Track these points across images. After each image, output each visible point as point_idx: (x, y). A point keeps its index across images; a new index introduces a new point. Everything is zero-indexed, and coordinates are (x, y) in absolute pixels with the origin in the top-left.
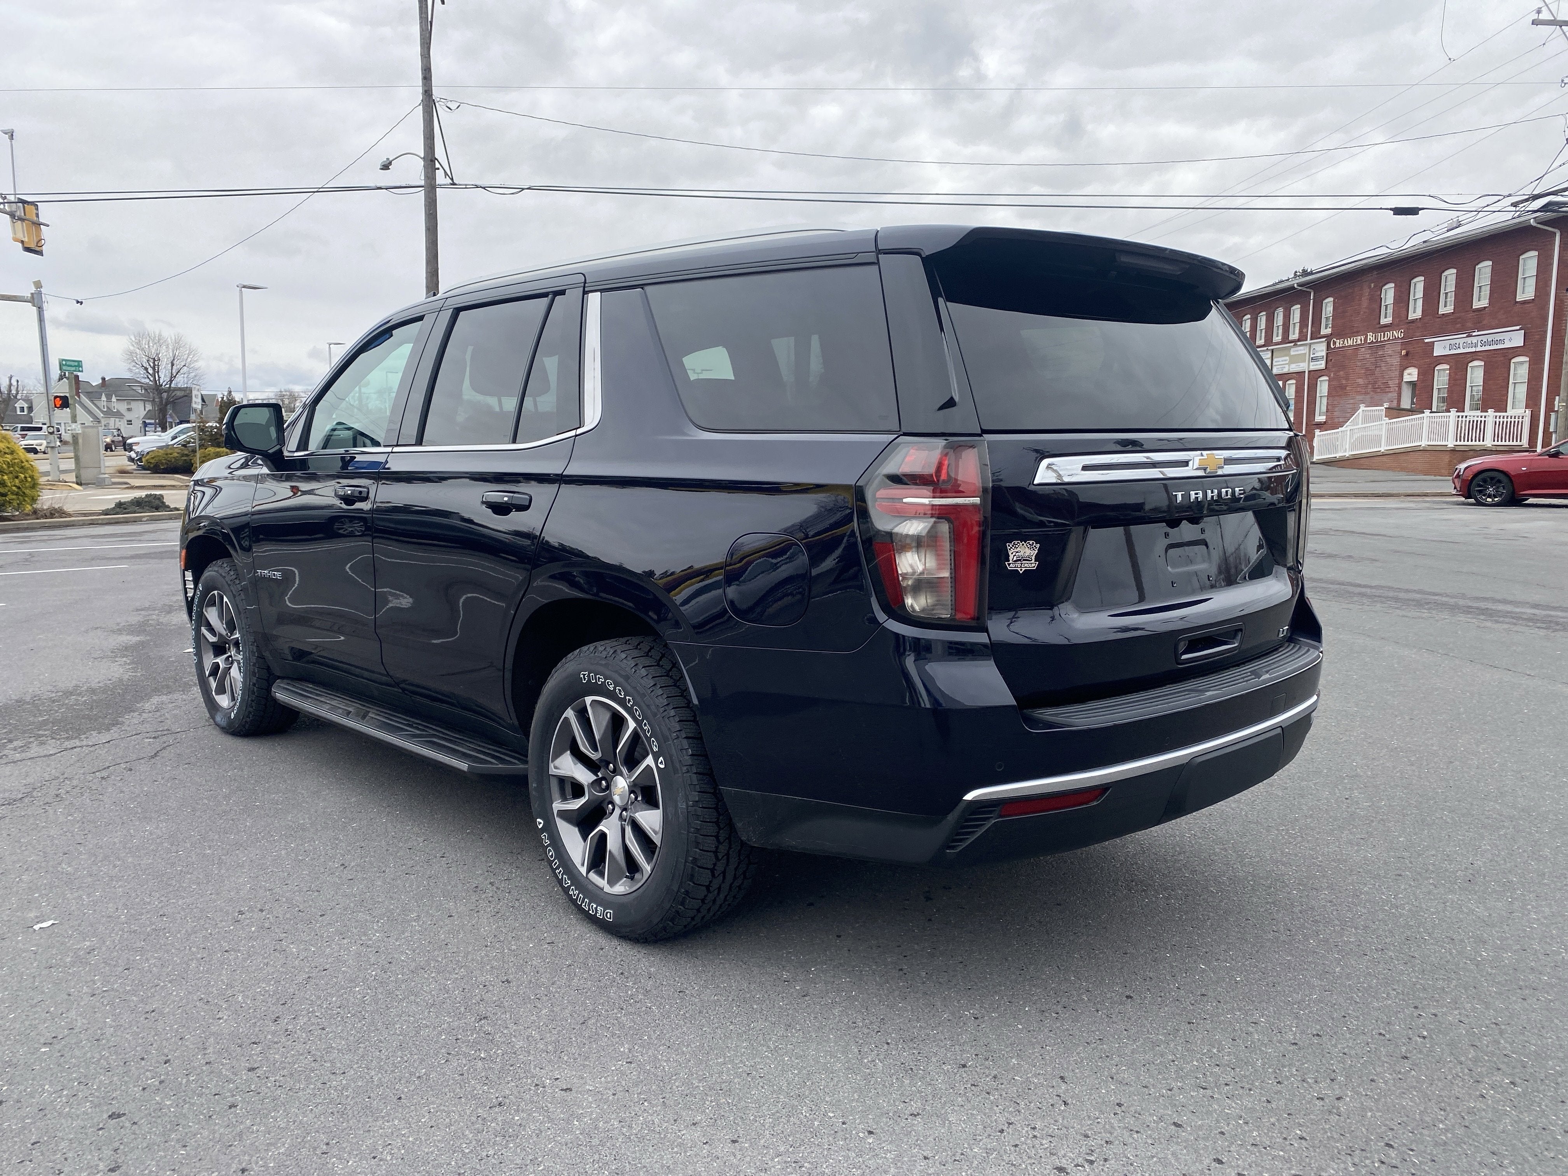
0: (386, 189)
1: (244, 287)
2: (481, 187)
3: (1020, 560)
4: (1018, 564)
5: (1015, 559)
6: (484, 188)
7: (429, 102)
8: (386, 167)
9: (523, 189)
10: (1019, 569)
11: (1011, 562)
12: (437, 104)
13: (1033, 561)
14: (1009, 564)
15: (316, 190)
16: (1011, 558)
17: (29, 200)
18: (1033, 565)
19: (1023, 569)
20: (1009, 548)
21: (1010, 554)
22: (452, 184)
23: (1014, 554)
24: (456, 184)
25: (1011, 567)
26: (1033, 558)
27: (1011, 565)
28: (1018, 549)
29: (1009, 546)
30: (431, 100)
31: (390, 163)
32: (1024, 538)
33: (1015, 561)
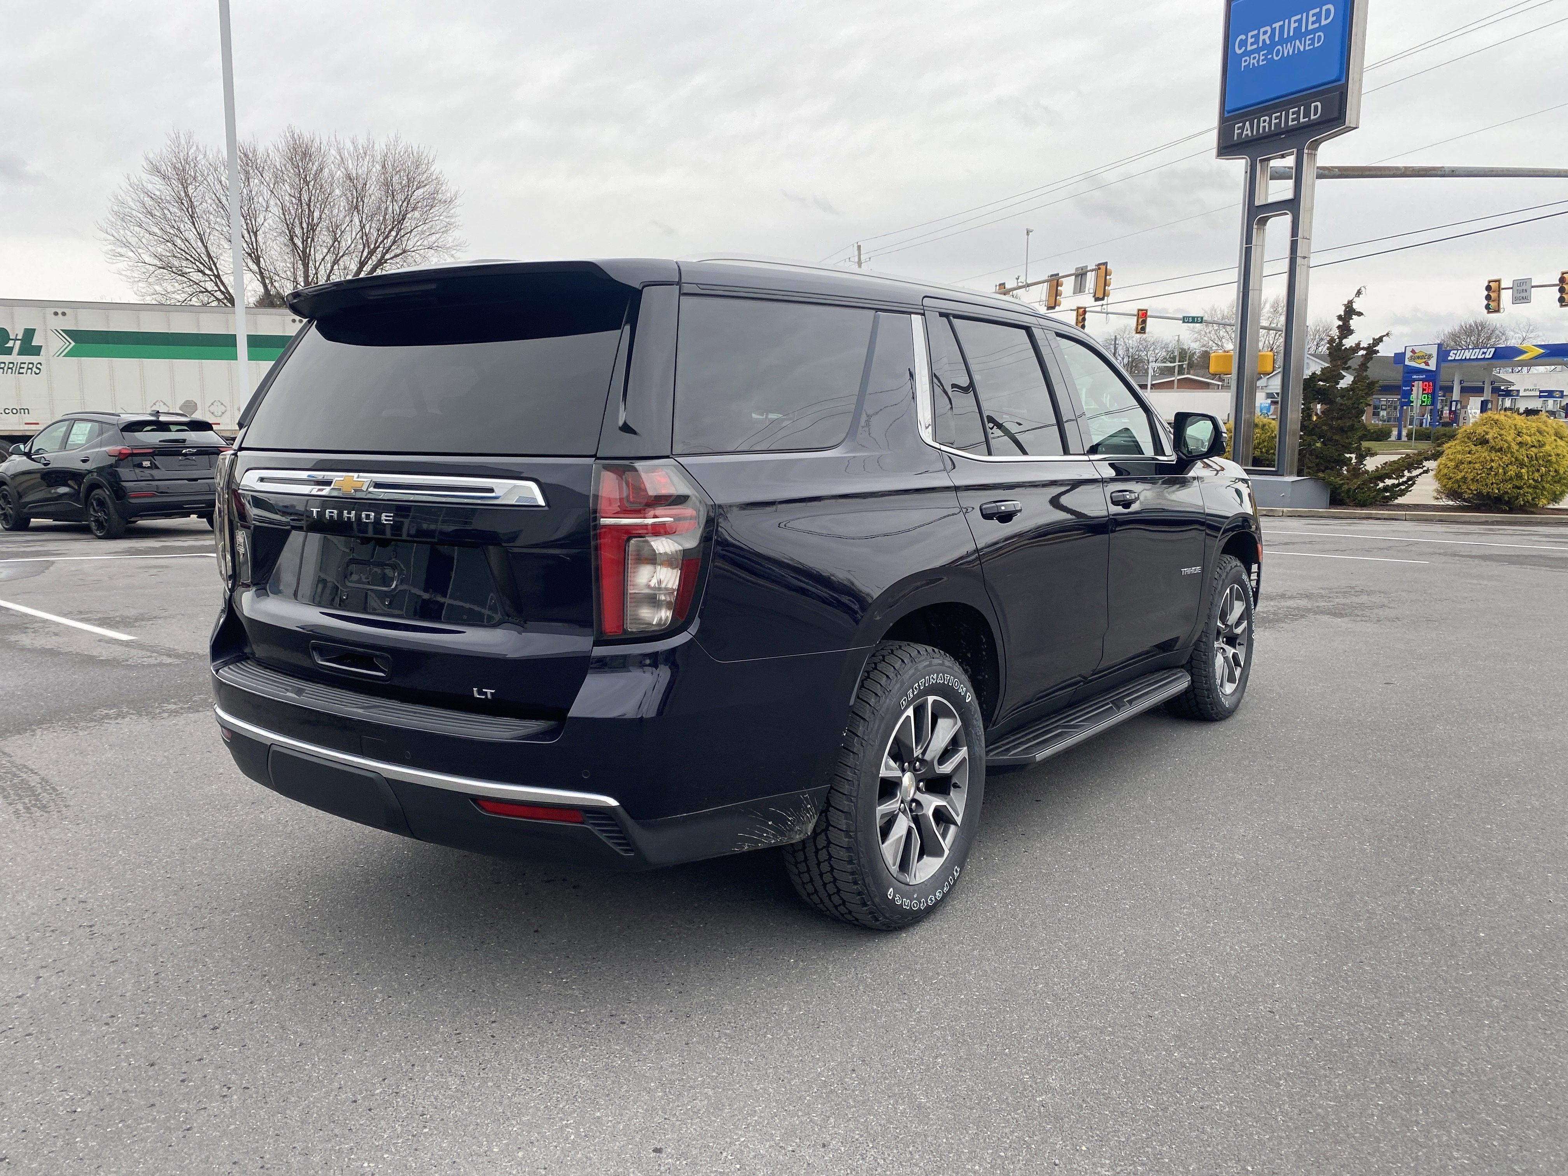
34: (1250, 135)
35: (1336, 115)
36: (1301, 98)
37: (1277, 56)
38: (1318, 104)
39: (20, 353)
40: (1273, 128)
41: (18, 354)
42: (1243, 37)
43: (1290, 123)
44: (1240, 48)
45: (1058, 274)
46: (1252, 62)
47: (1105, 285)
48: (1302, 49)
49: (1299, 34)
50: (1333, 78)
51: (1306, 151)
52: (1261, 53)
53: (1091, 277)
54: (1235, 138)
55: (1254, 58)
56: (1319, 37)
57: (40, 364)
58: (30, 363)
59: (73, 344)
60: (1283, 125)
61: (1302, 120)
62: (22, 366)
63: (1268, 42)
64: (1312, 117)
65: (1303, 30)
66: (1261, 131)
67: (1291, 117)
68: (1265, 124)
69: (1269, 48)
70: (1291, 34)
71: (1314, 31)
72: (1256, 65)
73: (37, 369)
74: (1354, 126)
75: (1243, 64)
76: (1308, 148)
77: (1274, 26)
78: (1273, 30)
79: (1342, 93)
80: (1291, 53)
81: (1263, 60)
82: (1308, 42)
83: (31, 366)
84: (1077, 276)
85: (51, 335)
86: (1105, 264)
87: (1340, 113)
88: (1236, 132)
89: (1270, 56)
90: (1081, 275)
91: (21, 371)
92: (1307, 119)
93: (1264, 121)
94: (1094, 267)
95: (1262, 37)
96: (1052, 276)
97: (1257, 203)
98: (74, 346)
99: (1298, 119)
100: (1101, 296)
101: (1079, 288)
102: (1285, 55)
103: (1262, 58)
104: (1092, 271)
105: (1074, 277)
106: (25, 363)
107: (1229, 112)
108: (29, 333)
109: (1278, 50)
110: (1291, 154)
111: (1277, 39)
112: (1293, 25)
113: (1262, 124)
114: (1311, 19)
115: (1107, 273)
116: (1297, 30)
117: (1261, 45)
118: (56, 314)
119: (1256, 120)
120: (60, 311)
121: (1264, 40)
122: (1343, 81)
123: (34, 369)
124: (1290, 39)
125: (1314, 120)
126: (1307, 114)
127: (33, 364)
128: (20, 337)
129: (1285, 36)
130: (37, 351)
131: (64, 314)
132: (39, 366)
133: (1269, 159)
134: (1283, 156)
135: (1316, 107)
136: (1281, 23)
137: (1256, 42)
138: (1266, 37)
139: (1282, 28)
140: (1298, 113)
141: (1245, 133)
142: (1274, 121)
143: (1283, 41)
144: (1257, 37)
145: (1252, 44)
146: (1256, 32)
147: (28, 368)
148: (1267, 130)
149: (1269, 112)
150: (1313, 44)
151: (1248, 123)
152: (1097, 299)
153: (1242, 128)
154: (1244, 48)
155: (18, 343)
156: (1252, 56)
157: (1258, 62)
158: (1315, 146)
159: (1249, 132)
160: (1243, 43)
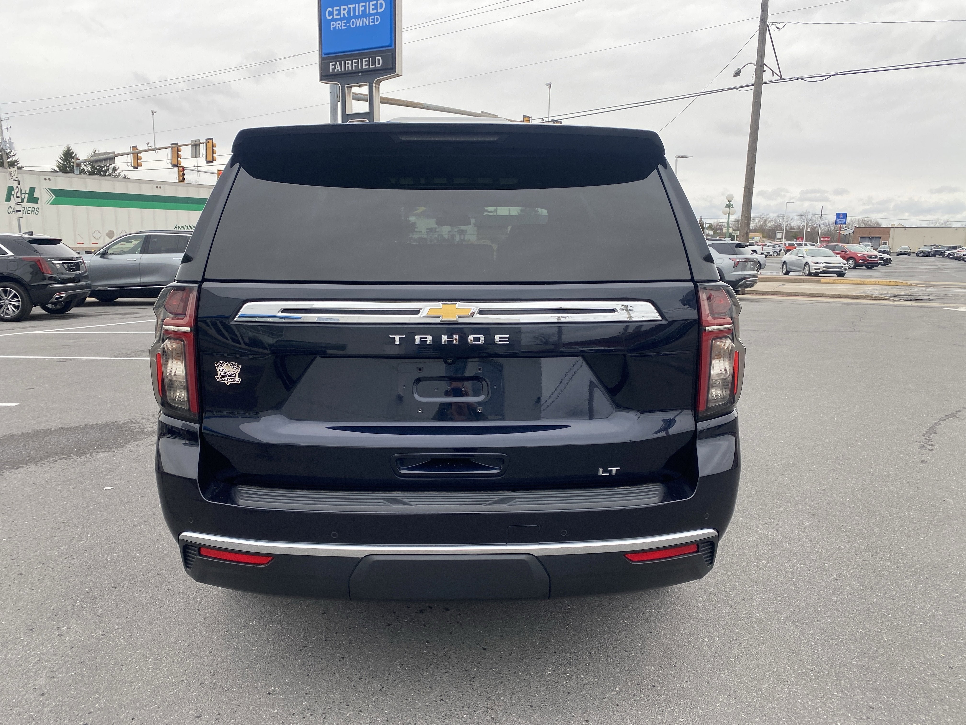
0: (736, 89)
1: (679, 157)
2: (800, 79)
3: (226, 376)
4: (225, 378)
5: (222, 374)
6: (802, 79)
7: (764, 26)
8: (737, 74)
9: (830, 76)
10: (226, 382)
11: (219, 376)
12: (770, 27)
13: (237, 377)
14: (218, 378)
15: (698, 94)
16: (219, 373)
17: (555, 119)
18: (237, 381)
19: (230, 383)
20: (216, 366)
21: (218, 370)
22: (779, 79)
23: (221, 370)
24: (783, 79)
25: (220, 380)
26: (237, 375)
27: (219, 379)
28: (224, 368)
29: (217, 364)
30: (765, 25)
31: (740, 71)
32: (228, 360)
33: (222, 376)
34: (340, 70)
35: (391, 66)
36: (370, 53)
37: (353, 25)
38: (380, 58)
39: (28, 202)
40: (354, 68)
41: (27, 203)
42: (330, 9)
43: (364, 67)
44: (329, 16)
45: (178, 144)
46: (337, 26)
47: (213, 154)
48: (368, 24)
49: (365, 15)
50: (388, 44)
51: (374, 85)
52: (343, 22)
53: (202, 147)
54: (331, 71)
55: (339, 24)
56: (377, 18)
57: (38, 208)
58: (33, 208)
59: (54, 197)
60: (360, 68)
61: (371, 66)
62: (29, 209)
63: (346, 16)
64: (377, 66)
65: (367, 13)
66: (347, 69)
67: (364, 63)
68: (350, 65)
69: (348, 19)
70: (361, 13)
71: (374, 15)
72: (340, 28)
73: (36, 211)
74: (400, 74)
75: (332, 26)
76: (375, 84)
77: (349, 6)
78: (349, 9)
79: (392, 54)
80: (361, 25)
81: (344, 26)
82: (371, 21)
83: (33, 209)
84: (192, 145)
85: (43, 191)
86: (212, 139)
87: (393, 66)
88: (331, 67)
89: (348, 25)
90: (195, 145)
91: (29, 212)
92: (374, 66)
93: (348, 63)
94: (205, 141)
95: (342, 12)
96: (172, 144)
97: (347, 113)
98: (55, 198)
99: (368, 65)
100: (211, 160)
101: (195, 154)
102: (358, 26)
103: (343, 25)
104: (203, 143)
105: (190, 146)
106: (30, 208)
107: (325, 54)
108: (32, 190)
109: (353, 21)
110: (366, 85)
111: (352, 15)
112: (361, 9)
113: (347, 65)
114: (372, 7)
115: (213, 146)
116: (364, 11)
117: (342, 16)
118: (45, 179)
119: (343, 62)
120: (47, 178)
121: (344, 14)
122: (393, 47)
123: (35, 211)
124: (360, 17)
125: (378, 67)
126: (374, 63)
127: (34, 208)
128: (27, 192)
129: (357, 14)
130: (36, 201)
131: (49, 179)
132: (37, 209)
133: (351, 87)
134: (360, 86)
135: (379, 60)
136: (354, 5)
137: (339, 14)
138: (345, 12)
139: (354, 8)
140: (368, 61)
141: (337, 68)
142: (354, 64)
143: (355, 17)
144: (339, 11)
145: (337, 15)
146: (338, 8)
147: (32, 211)
148: (350, 69)
149: (351, 58)
150: (373, 22)
151: (338, 63)
152: (208, 162)
153: (335, 65)
154: (331, 17)
155: (27, 195)
156: (337, 22)
157: (341, 26)
158: (378, 83)
159: (339, 68)
160: (331, 13)
